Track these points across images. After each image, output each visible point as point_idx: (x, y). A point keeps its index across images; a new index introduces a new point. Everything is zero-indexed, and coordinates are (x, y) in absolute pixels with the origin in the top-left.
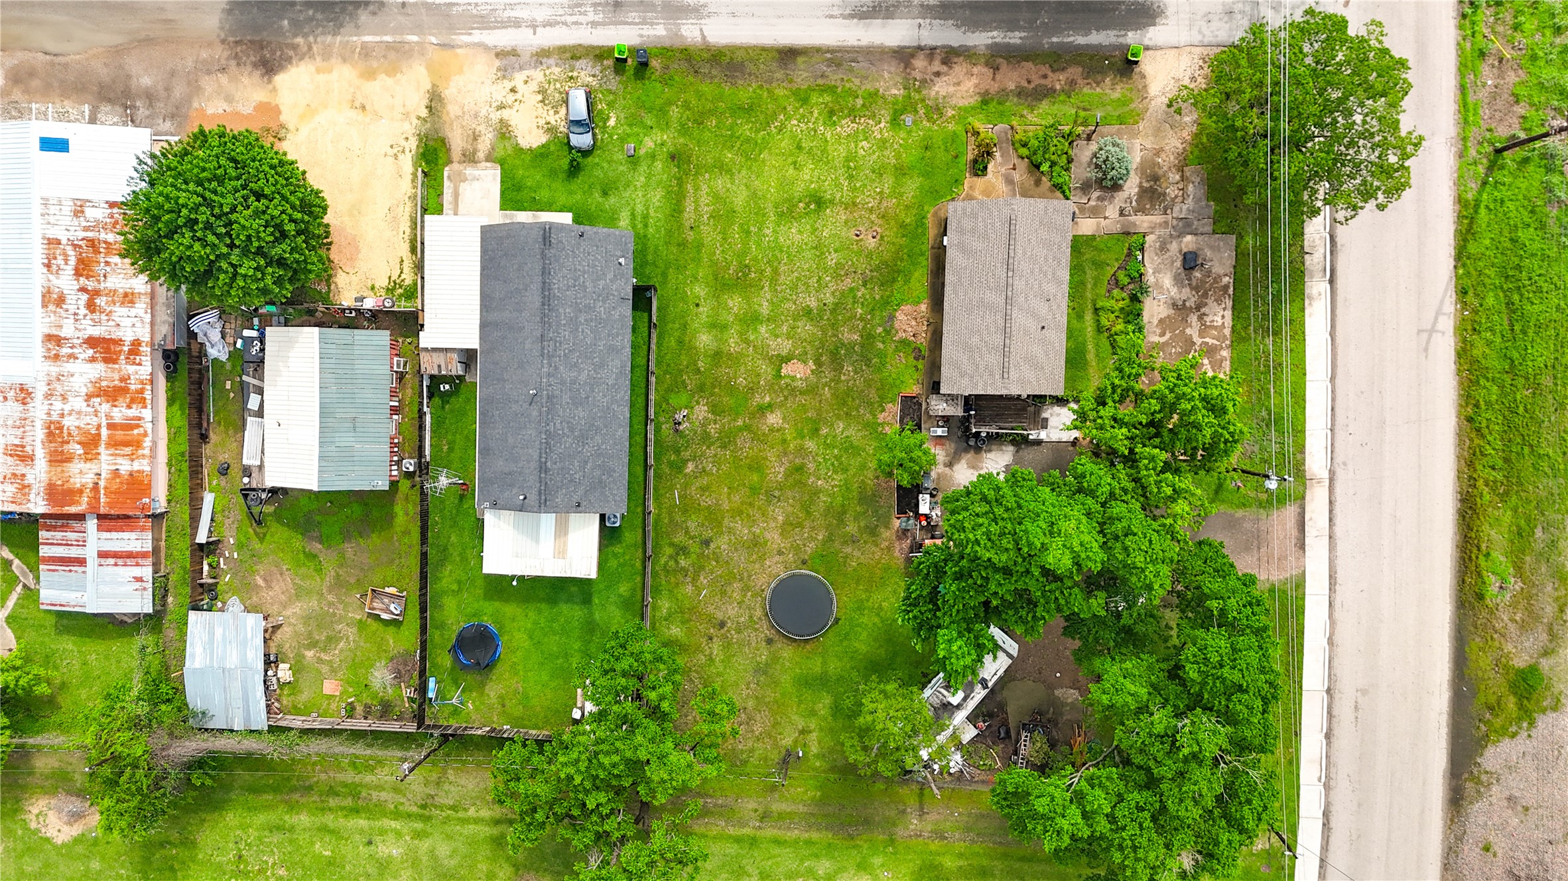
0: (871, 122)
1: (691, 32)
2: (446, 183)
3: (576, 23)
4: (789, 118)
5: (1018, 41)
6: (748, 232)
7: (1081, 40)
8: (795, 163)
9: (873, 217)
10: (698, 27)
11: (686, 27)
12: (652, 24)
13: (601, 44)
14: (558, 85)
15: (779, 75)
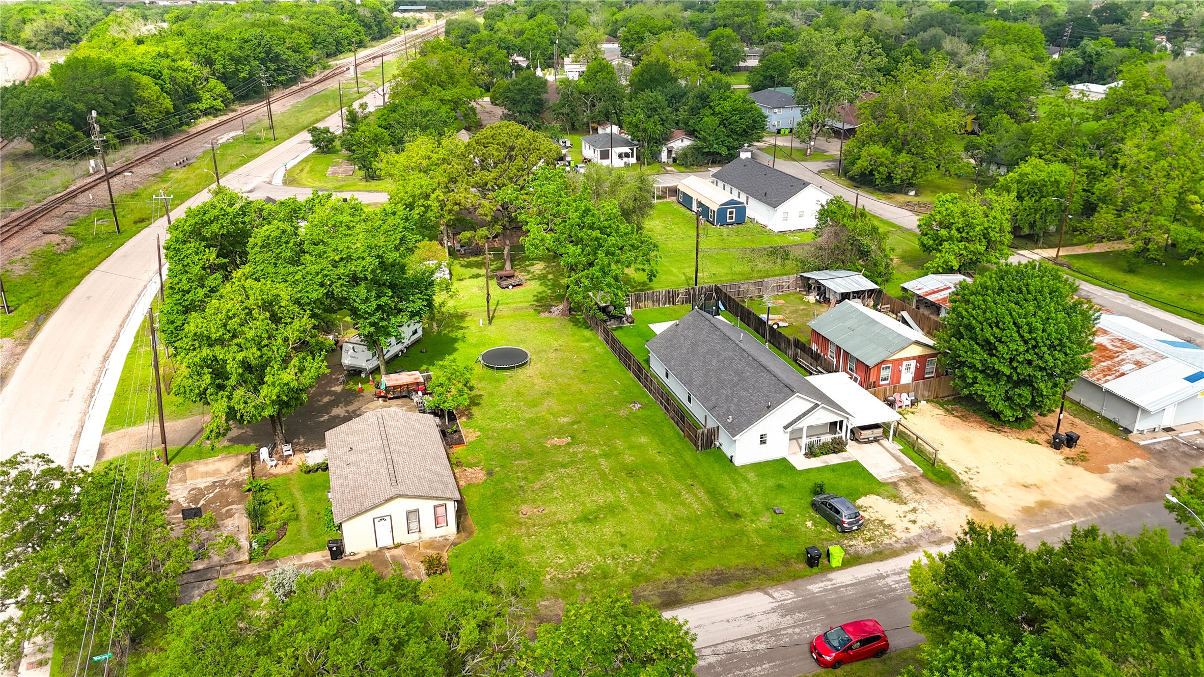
0: (561, 576)
1: (785, 595)
2: (913, 464)
3: (899, 574)
4: (645, 561)
6: (642, 492)
8: (622, 535)
9: (531, 522)
10: (778, 599)
11: (790, 596)
12: (825, 590)
13: (863, 566)
14: (877, 533)
15: (672, 587)
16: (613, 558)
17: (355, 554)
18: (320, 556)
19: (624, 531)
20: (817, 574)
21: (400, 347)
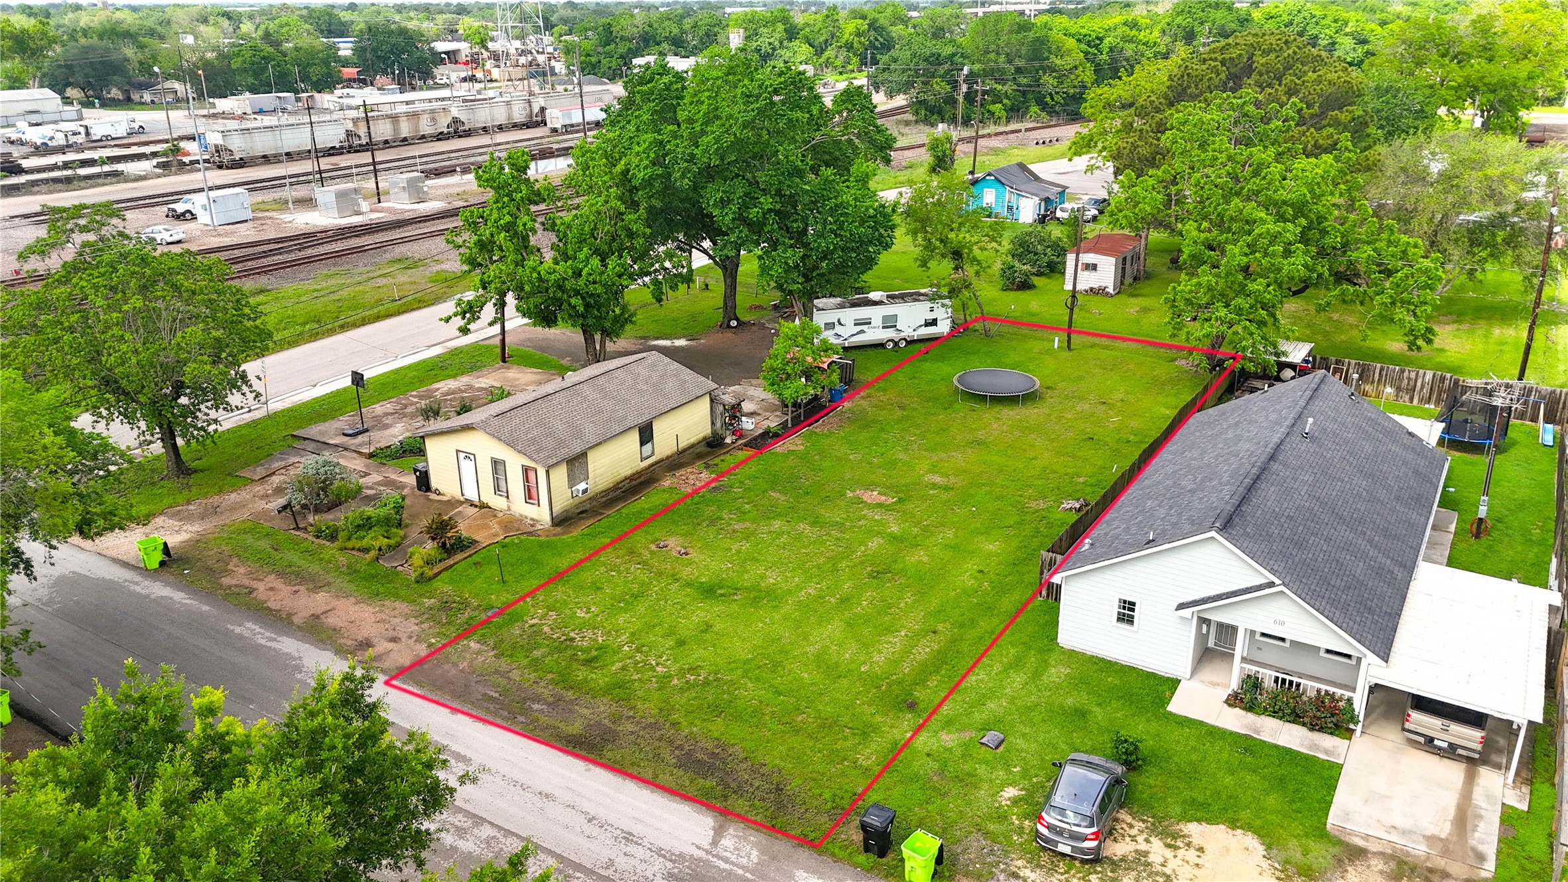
0: (546, 629)
2: (1488, 850)
4: (666, 677)
5: (249, 625)
6: (845, 600)
7: (179, 596)
8: (706, 631)
9: (647, 557)
10: (719, 850)
15: (627, 728)
16: (639, 650)
17: (439, 494)
18: (411, 480)
19: (718, 626)
20: (855, 865)
21: (890, 334)
